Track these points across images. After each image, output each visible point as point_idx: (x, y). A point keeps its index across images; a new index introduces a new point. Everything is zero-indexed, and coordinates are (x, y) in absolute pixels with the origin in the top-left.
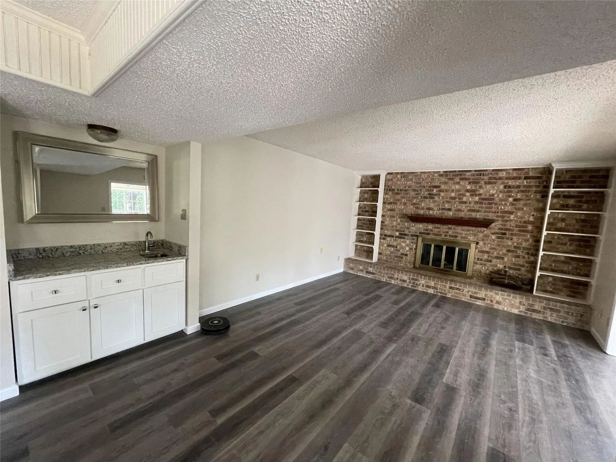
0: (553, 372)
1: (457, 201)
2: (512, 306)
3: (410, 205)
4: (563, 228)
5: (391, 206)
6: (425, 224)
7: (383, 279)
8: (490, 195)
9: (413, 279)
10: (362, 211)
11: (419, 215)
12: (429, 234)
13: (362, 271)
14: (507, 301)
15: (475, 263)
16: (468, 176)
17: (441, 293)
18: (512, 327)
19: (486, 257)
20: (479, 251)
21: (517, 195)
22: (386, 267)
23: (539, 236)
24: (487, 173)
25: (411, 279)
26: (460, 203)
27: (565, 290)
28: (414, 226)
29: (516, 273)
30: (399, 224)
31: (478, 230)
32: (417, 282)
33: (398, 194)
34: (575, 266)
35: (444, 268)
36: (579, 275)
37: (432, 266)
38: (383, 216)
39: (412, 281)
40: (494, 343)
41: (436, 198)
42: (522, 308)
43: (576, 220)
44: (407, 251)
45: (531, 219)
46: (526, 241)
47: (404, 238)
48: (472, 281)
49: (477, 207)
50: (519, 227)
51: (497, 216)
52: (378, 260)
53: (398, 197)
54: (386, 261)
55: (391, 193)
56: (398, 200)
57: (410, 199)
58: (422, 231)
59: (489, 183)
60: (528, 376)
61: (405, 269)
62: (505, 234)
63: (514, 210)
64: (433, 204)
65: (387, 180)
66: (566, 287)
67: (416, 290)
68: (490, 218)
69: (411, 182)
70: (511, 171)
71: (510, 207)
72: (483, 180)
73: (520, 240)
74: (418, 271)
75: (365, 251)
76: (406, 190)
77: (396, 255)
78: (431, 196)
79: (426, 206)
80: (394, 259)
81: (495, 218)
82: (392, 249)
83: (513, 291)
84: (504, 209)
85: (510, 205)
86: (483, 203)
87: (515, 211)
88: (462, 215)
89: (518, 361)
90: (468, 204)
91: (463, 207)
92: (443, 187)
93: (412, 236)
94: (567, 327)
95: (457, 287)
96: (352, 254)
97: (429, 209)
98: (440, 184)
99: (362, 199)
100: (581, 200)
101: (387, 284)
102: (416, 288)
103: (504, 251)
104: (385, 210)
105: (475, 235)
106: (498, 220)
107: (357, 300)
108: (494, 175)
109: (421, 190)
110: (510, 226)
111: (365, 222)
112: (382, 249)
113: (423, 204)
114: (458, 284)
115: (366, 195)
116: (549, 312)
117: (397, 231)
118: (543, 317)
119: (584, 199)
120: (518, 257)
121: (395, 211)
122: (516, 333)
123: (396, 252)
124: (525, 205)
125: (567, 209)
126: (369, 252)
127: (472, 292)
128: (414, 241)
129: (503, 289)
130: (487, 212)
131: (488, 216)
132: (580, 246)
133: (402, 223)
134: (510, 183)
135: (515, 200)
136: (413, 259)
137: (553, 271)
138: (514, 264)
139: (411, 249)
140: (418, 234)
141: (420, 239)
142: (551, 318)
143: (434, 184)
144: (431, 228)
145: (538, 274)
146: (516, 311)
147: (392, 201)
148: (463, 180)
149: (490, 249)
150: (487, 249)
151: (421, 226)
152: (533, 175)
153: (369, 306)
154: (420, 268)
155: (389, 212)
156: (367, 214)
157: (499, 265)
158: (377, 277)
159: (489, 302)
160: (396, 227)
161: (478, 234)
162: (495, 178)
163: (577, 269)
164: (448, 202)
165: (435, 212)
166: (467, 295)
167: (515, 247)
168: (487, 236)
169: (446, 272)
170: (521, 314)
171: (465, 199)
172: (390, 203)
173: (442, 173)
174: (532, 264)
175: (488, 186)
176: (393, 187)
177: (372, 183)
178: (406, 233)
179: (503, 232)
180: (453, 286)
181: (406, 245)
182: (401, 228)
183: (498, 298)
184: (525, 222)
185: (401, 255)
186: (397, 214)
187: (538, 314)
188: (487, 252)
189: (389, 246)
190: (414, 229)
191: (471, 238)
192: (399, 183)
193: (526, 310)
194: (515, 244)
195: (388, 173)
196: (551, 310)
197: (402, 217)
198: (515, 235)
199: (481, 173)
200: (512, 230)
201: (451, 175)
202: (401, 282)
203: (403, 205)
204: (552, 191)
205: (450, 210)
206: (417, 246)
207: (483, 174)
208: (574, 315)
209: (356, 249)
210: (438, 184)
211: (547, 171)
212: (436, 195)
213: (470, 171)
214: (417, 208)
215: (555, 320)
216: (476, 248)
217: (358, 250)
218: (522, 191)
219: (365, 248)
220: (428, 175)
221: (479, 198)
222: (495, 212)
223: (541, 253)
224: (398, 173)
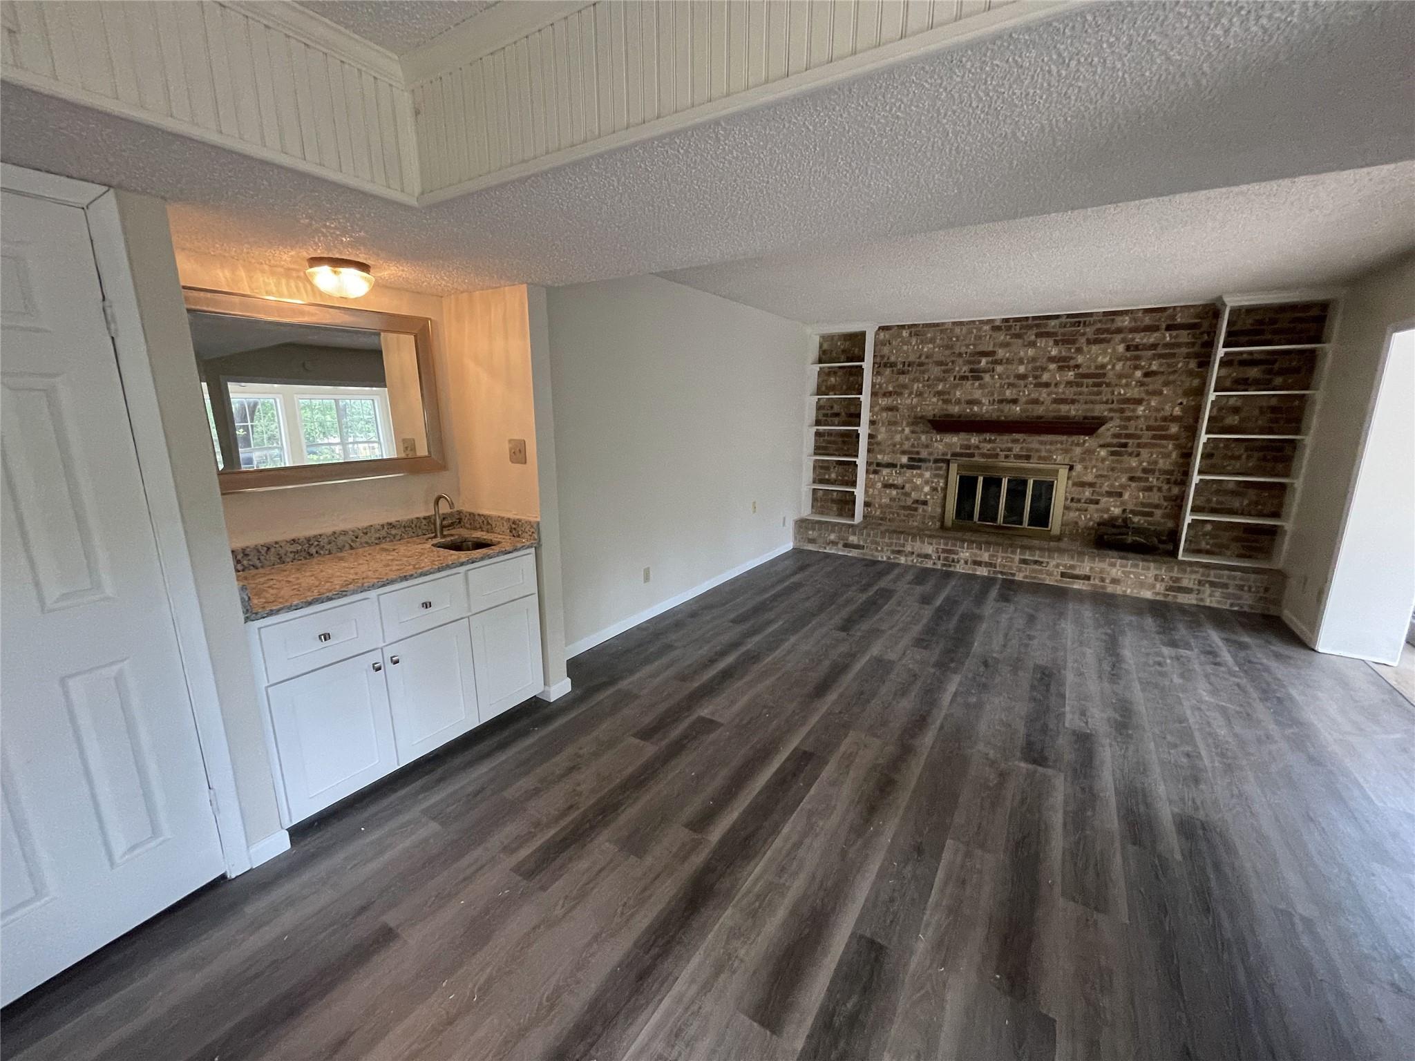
0: (1237, 690)
1: (1031, 383)
2: (1142, 585)
3: (931, 396)
4: (1236, 426)
5: (890, 400)
6: (963, 435)
7: (882, 557)
8: (1096, 368)
9: (944, 551)
10: (825, 415)
11: (952, 416)
12: (972, 455)
13: (834, 543)
14: (1132, 576)
15: (1066, 508)
16: (1054, 327)
17: (1002, 573)
18: (1149, 622)
19: (1087, 494)
20: (1074, 484)
21: (1151, 364)
22: (887, 531)
23: (1190, 444)
24: (1092, 319)
25: (940, 550)
26: (1037, 385)
27: (1234, 545)
28: (941, 440)
29: (1145, 521)
30: (907, 439)
31: (1073, 442)
32: (953, 556)
33: (903, 373)
34: (1254, 498)
35: (1004, 523)
36: (1260, 515)
37: (979, 520)
38: (872, 423)
39: (942, 556)
40: (1127, 653)
41: (987, 377)
42: (1160, 587)
43: (1261, 408)
44: (926, 494)
45: (1177, 411)
46: (1165, 456)
47: (919, 468)
48: (1063, 545)
49: (1070, 393)
50: (1154, 430)
51: (1111, 410)
52: (865, 517)
53: (904, 379)
54: (881, 519)
55: (888, 371)
56: (904, 386)
57: (930, 382)
58: (958, 450)
59: (1097, 341)
60: (1201, 701)
61: (926, 532)
62: (1125, 445)
63: (1143, 395)
64: (981, 391)
65: (878, 344)
66: (1236, 539)
67: (952, 572)
68: (1096, 414)
69: (931, 346)
70: (1140, 314)
71: (1136, 390)
72: (1084, 334)
73: (1155, 456)
74: (951, 534)
75: (833, 501)
76: (921, 364)
77: (903, 504)
78: (976, 374)
79: (964, 398)
80: (898, 514)
81: (1106, 413)
82: (894, 492)
83: (1142, 556)
84: (1125, 394)
85: (1136, 386)
86: (1082, 386)
87: (1146, 398)
88: (1040, 410)
89: (1177, 680)
90: (1052, 388)
91: (1043, 394)
92: (1001, 353)
93: (936, 461)
94: (1241, 614)
95: (1036, 558)
96: (806, 511)
97: (971, 402)
98: (994, 345)
99: (824, 388)
100: (1272, 369)
101: (892, 566)
102: (952, 569)
103: (1123, 480)
104: (876, 409)
105: (1066, 451)
106: (1112, 419)
107: (848, 602)
108: (1106, 324)
109: (953, 362)
110: (1136, 428)
111: (833, 438)
112: (872, 494)
113: (958, 393)
114: (1037, 552)
115: (833, 379)
116: (1207, 589)
117: (904, 453)
118: (1197, 599)
119: (1276, 366)
120: (1150, 489)
121: (897, 411)
122: (1159, 633)
123: (903, 498)
124: (1166, 384)
125: (1246, 387)
126: (846, 504)
127: (1065, 566)
128: (941, 472)
129: (1122, 554)
130: (1092, 402)
131: (1092, 410)
132: (1264, 459)
133: (914, 435)
134: (1138, 338)
135: (1146, 375)
136: (939, 510)
137: (1214, 511)
138: (1143, 505)
139: (934, 489)
140: (949, 457)
141: (954, 467)
142: (1212, 599)
143: (981, 348)
144: (977, 442)
145: (1189, 518)
146: (1148, 594)
147: (891, 389)
148: (1042, 337)
149: (1097, 477)
150: (1089, 478)
151: (955, 439)
152: (1184, 321)
153: (877, 611)
154: (955, 528)
155: (884, 414)
156: (836, 420)
157: (1112, 509)
158: (868, 554)
159: (1097, 582)
160: (901, 444)
161: (1071, 449)
162: (1107, 331)
163: (1257, 503)
164: (1010, 385)
165: (985, 408)
166: (1055, 573)
167: (1145, 471)
168: (1090, 452)
169: (1011, 532)
170: (1158, 598)
171: (1045, 377)
172: (887, 394)
173: (998, 323)
174: (1175, 500)
175: (1095, 348)
176: (893, 359)
177: (843, 351)
178: (921, 456)
179: (1123, 441)
180: (1027, 557)
181: (922, 483)
182: (913, 446)
183: (1116, 572)
184: (1165, 419)
185: (913, 503)
186: (903, 416)
187: (1187, 595)
188: (1091, 485)
189: (887, 486)
190: (941, 447)
191: (1059, 458)
192: (905, 348)
193: (1167, 590)
194: (1145, 464)
195: (882, 328)
196: (1212, 584)
197: (913, 424)
198: (1145, 445)
199: (1079, 319)
200: (1139, 437)
201: (1018, 327)
202: (920, 560)
203: (917, 395)
204: (1221, 352)
205: (1015, 401)
206: (946, 483)
207: (1085, 322)
208: (1253, 589)
209: (815, 499)
210: (991, 349)
211: (1212, 311)
212: (985, 371)
213: (1057, 317)
214: (946, 402)
215: (1219, 602)
216: (1068, 478)
217: (820, 502)
218: (1161, 356)
219: (835, 494)
220: (969, 329)
221: (1076, 374)
222: (1107, 402)
223: (1196, 478)
224: (903, 327)
